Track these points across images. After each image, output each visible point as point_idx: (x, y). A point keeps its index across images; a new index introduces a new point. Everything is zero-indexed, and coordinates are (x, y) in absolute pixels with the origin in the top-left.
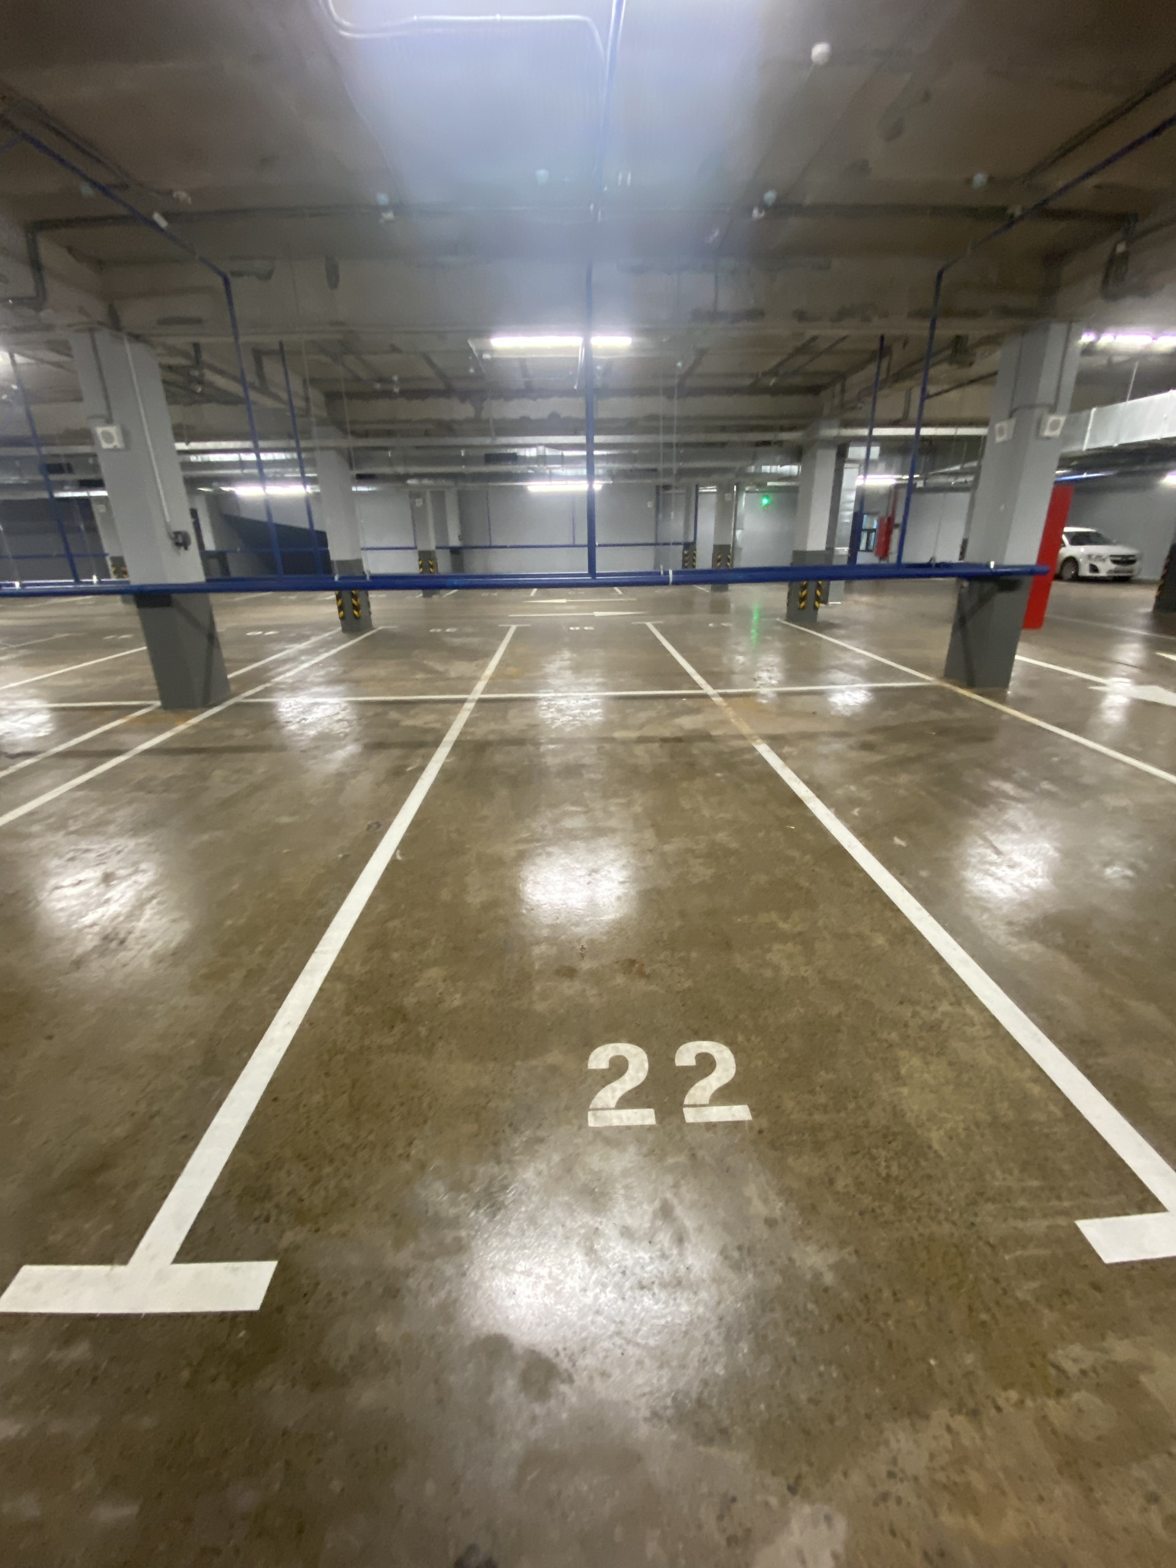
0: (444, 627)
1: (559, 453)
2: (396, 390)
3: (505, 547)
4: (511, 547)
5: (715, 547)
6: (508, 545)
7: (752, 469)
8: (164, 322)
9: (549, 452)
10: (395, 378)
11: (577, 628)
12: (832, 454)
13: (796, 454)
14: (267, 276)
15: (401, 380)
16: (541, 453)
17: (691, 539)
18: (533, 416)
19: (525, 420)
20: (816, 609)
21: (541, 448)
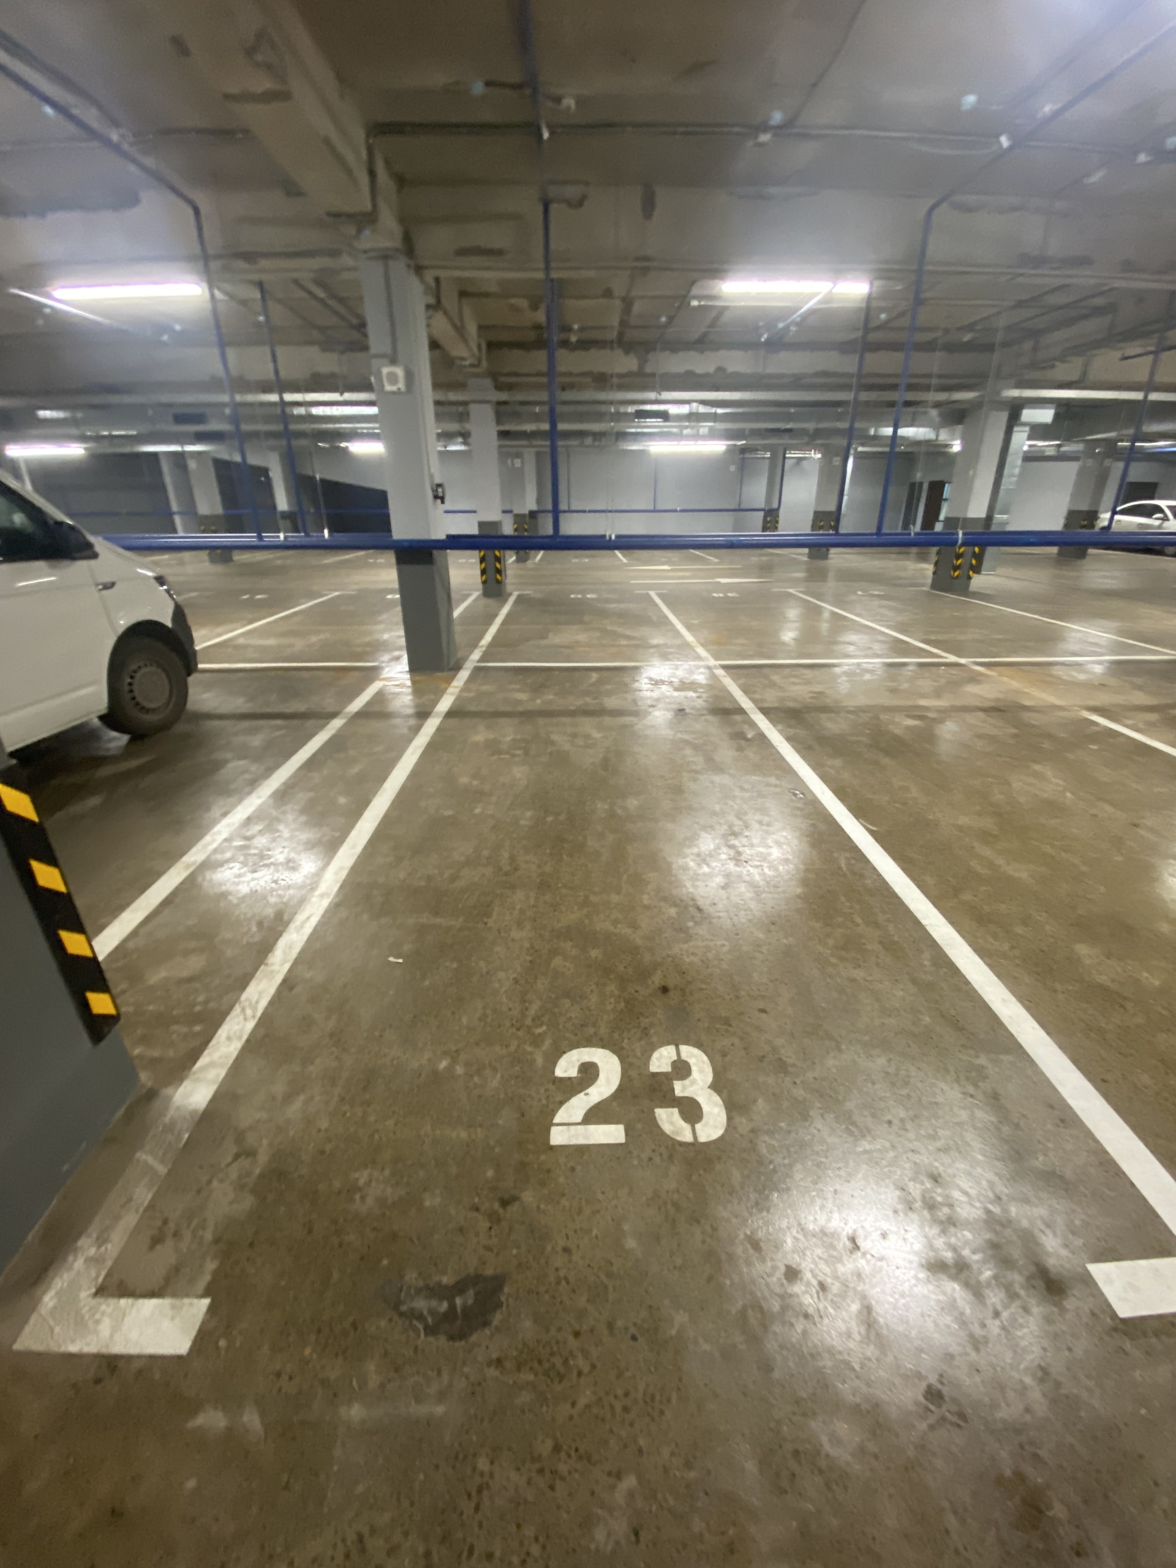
0: (584, 592)
1: (713, 410)
2: (573, 339)
3: (584, 511)
4: (590, 511)
5: (817, 514)
6: (587, 509)
7: (872, 432)
8: (462, 252)
9: (702, 409)
10: (576, 327)
11: (721, 595)
12: (1003, 417)
13: (956, 416)
14: (580, 203)
15: (582, 329)
16: (694, 410)
17: (775, 506)
18: (699, 370)
19: (690, 374)
20: (970, 578)
21: (695, 405)
